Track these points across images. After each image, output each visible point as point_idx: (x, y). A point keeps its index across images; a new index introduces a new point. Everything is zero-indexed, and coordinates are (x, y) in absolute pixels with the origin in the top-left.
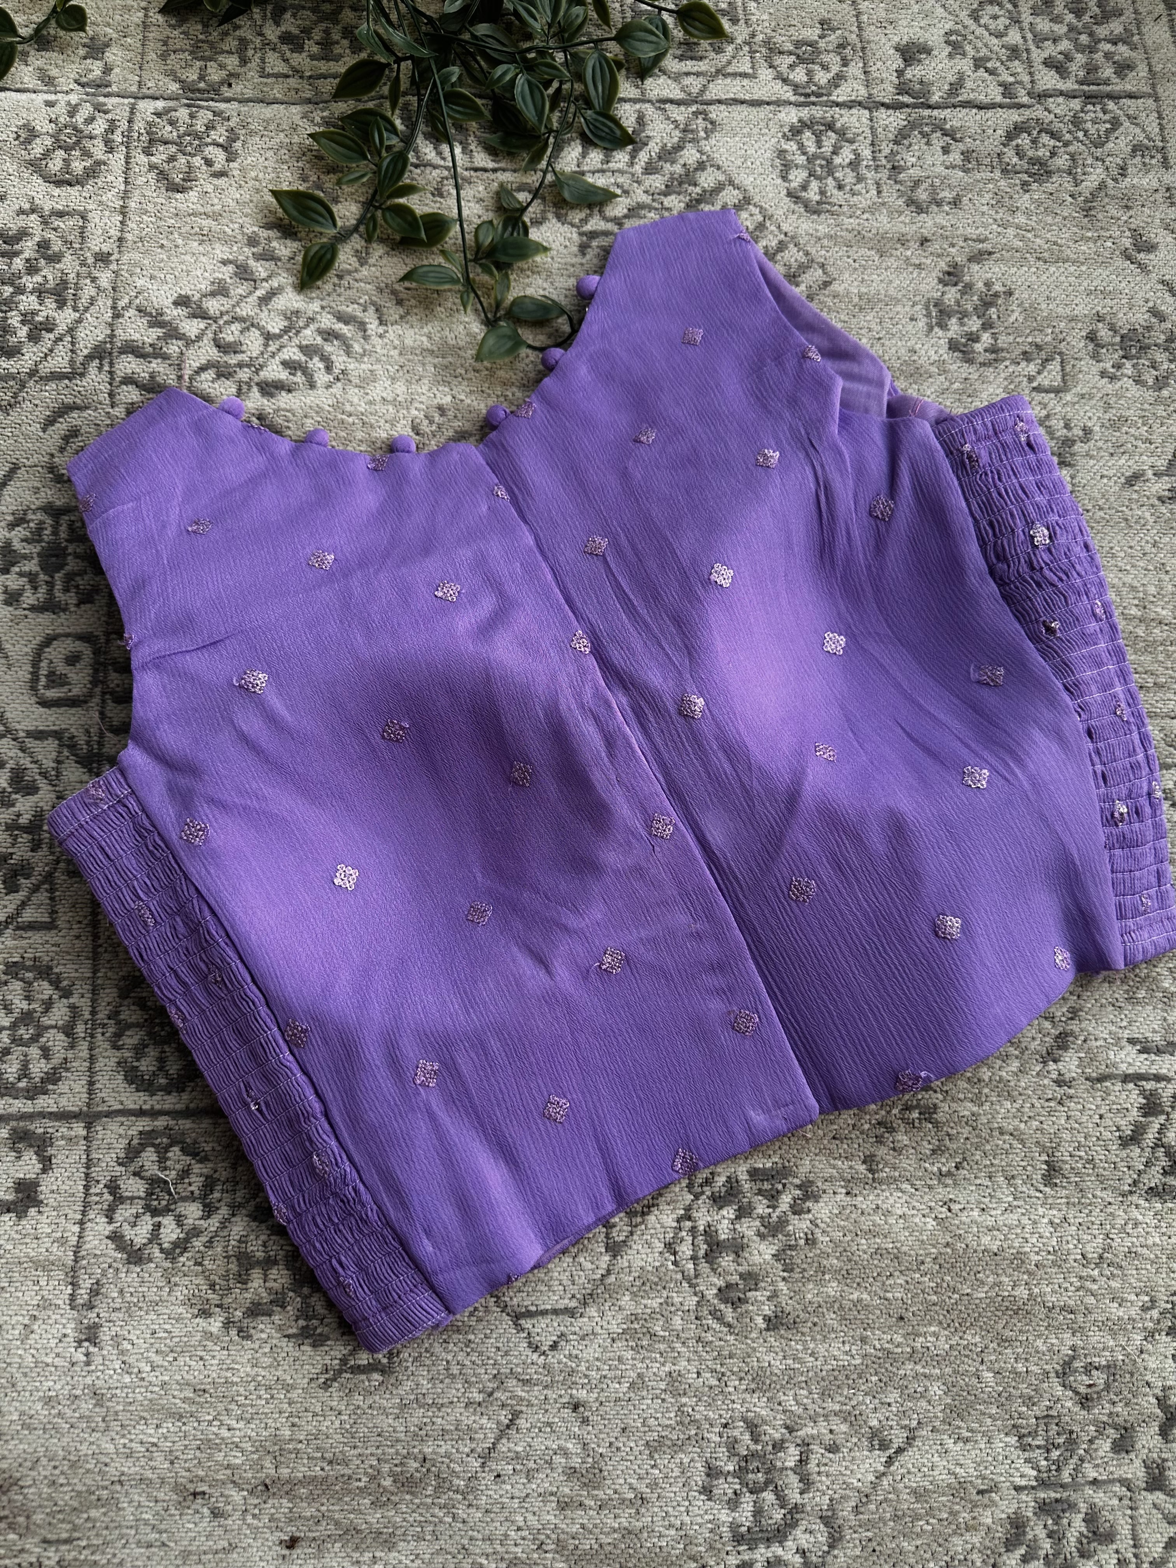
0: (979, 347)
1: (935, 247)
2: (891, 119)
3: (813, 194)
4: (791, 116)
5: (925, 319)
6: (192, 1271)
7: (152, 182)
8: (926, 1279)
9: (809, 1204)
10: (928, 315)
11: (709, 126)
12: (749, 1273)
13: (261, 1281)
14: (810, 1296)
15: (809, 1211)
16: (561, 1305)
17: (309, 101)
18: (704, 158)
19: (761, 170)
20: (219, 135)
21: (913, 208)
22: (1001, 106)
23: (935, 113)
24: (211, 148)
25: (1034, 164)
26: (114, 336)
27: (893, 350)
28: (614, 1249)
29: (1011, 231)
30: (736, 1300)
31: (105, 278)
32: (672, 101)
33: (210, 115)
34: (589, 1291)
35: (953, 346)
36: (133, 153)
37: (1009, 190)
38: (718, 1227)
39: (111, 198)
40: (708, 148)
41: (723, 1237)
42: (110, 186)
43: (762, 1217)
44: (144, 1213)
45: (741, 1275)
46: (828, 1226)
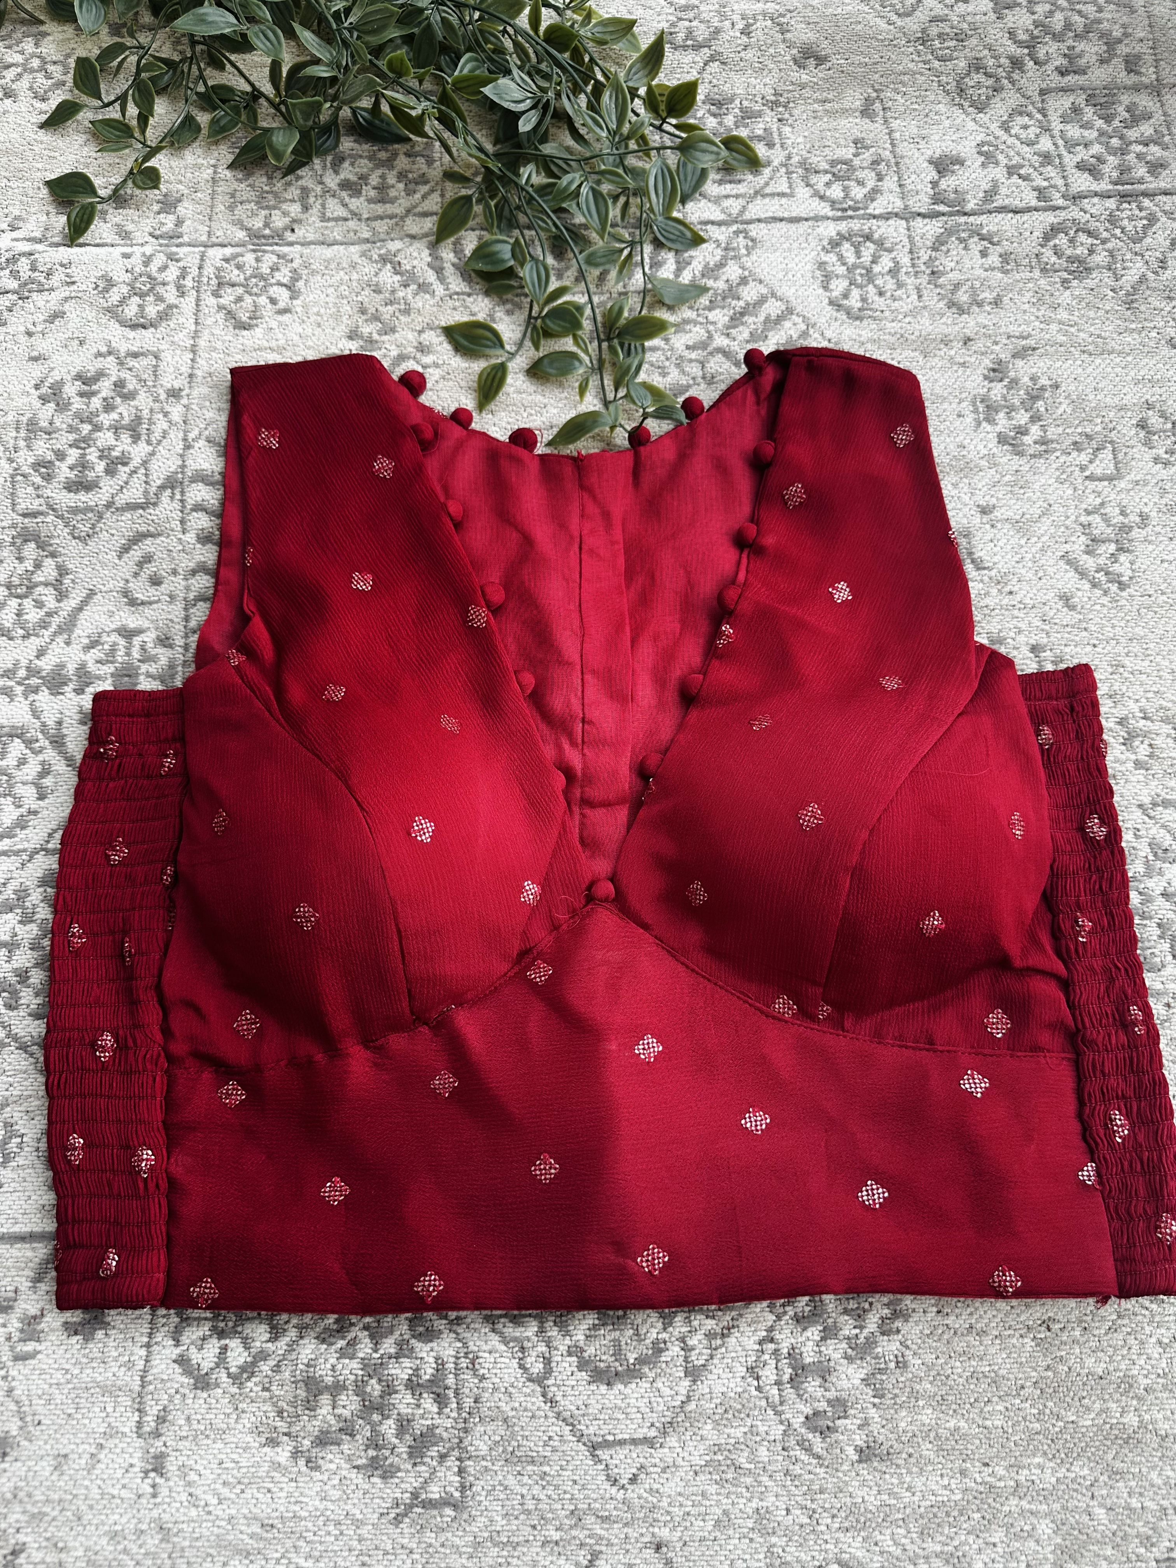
0: (1027, 440)
1: (979, 345)
2: (928, 227)
3: (854, 301)
4: (830, 230)
5: (973, 415)
6: (260, 1397)
7: (221, 321)
8: (1028, 1405)
9: (898, 1324)
10: (976, 411)
11: (750, 244)
12: (838, 1399)
13: (330, 1408)
14: (903, 1425)
15: (898, 1331)
16: (639, 1435)
17: (367, 241)
18: (746, 273)
19: (802, 282)
20: (283, 275)
21: (954, 310)
22: (1036, 209)
23: (972, 219)
24: (275, 288)
25: (1073, 262)
26: (185, 466)
27: (942, 447)
28: (694, 1373)
29: (1054, 327)
30: (825, 1428)
31: (176, 412)
32: (713, 223)
33: (275, 258)
34: (669, 1420)
35: (1002, 439)
36: (203, 296)
37: (1049, 288)
38: (803, 1349)
39: (183, 338)
40: (749, 264)
41: (808, 1360)
42: (182, 327)
43: (849, 1338)
44: (211, 1336)
45: (829, 1402)
46: (920, 1348)
